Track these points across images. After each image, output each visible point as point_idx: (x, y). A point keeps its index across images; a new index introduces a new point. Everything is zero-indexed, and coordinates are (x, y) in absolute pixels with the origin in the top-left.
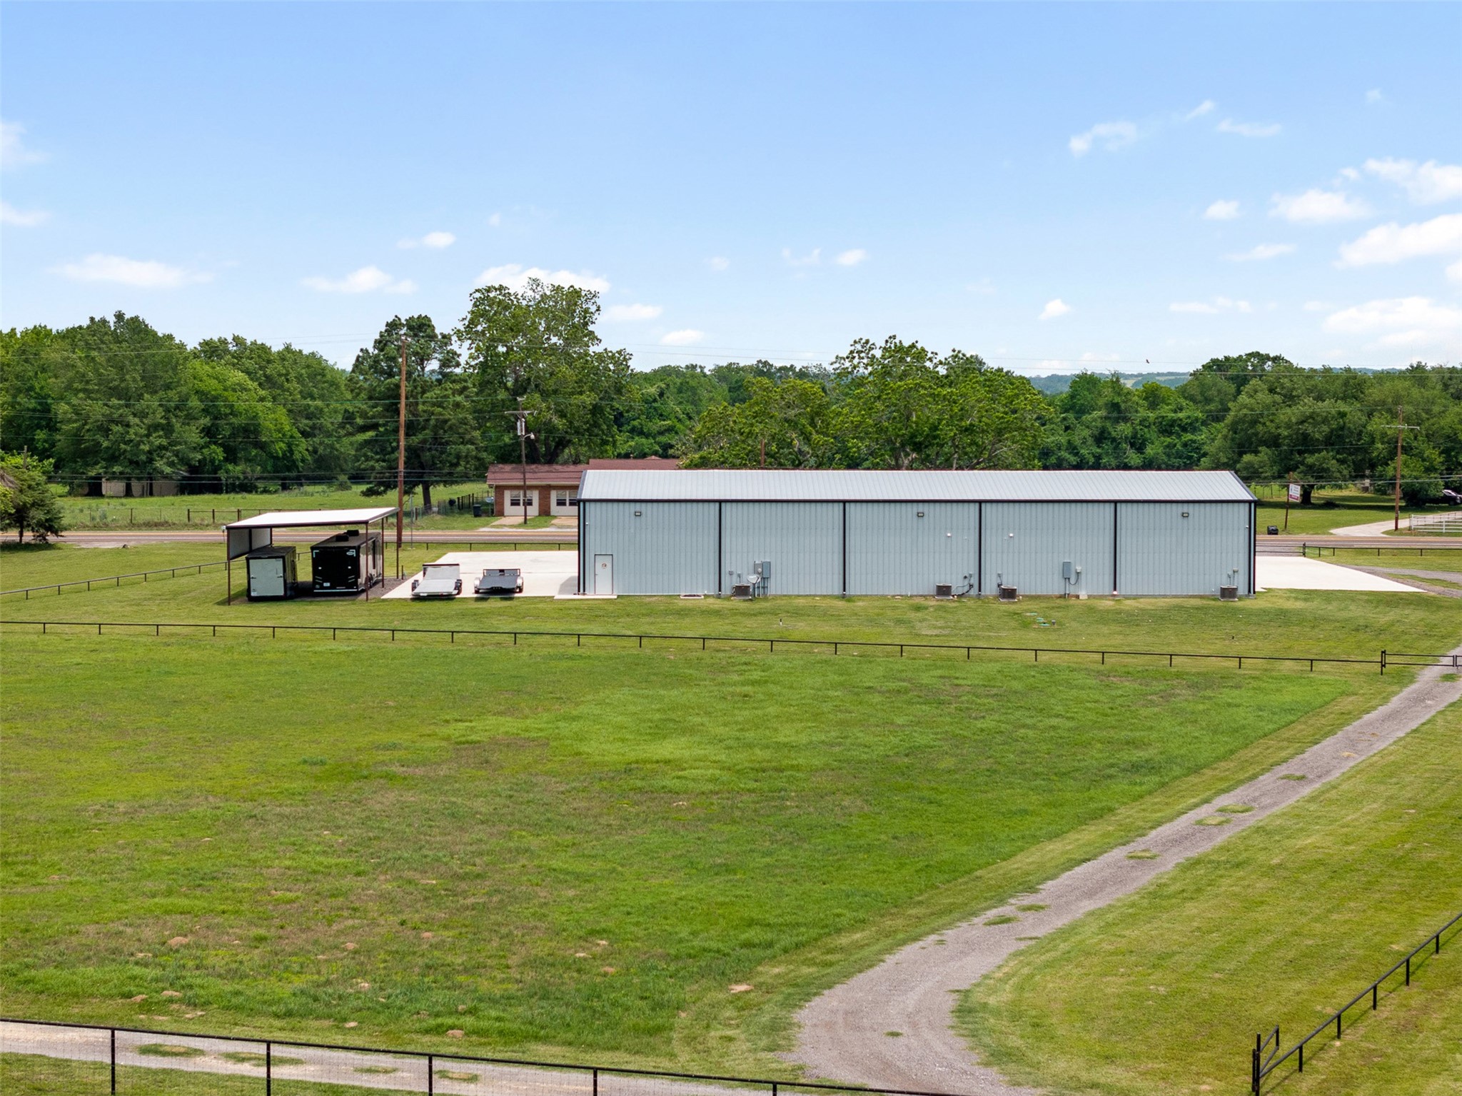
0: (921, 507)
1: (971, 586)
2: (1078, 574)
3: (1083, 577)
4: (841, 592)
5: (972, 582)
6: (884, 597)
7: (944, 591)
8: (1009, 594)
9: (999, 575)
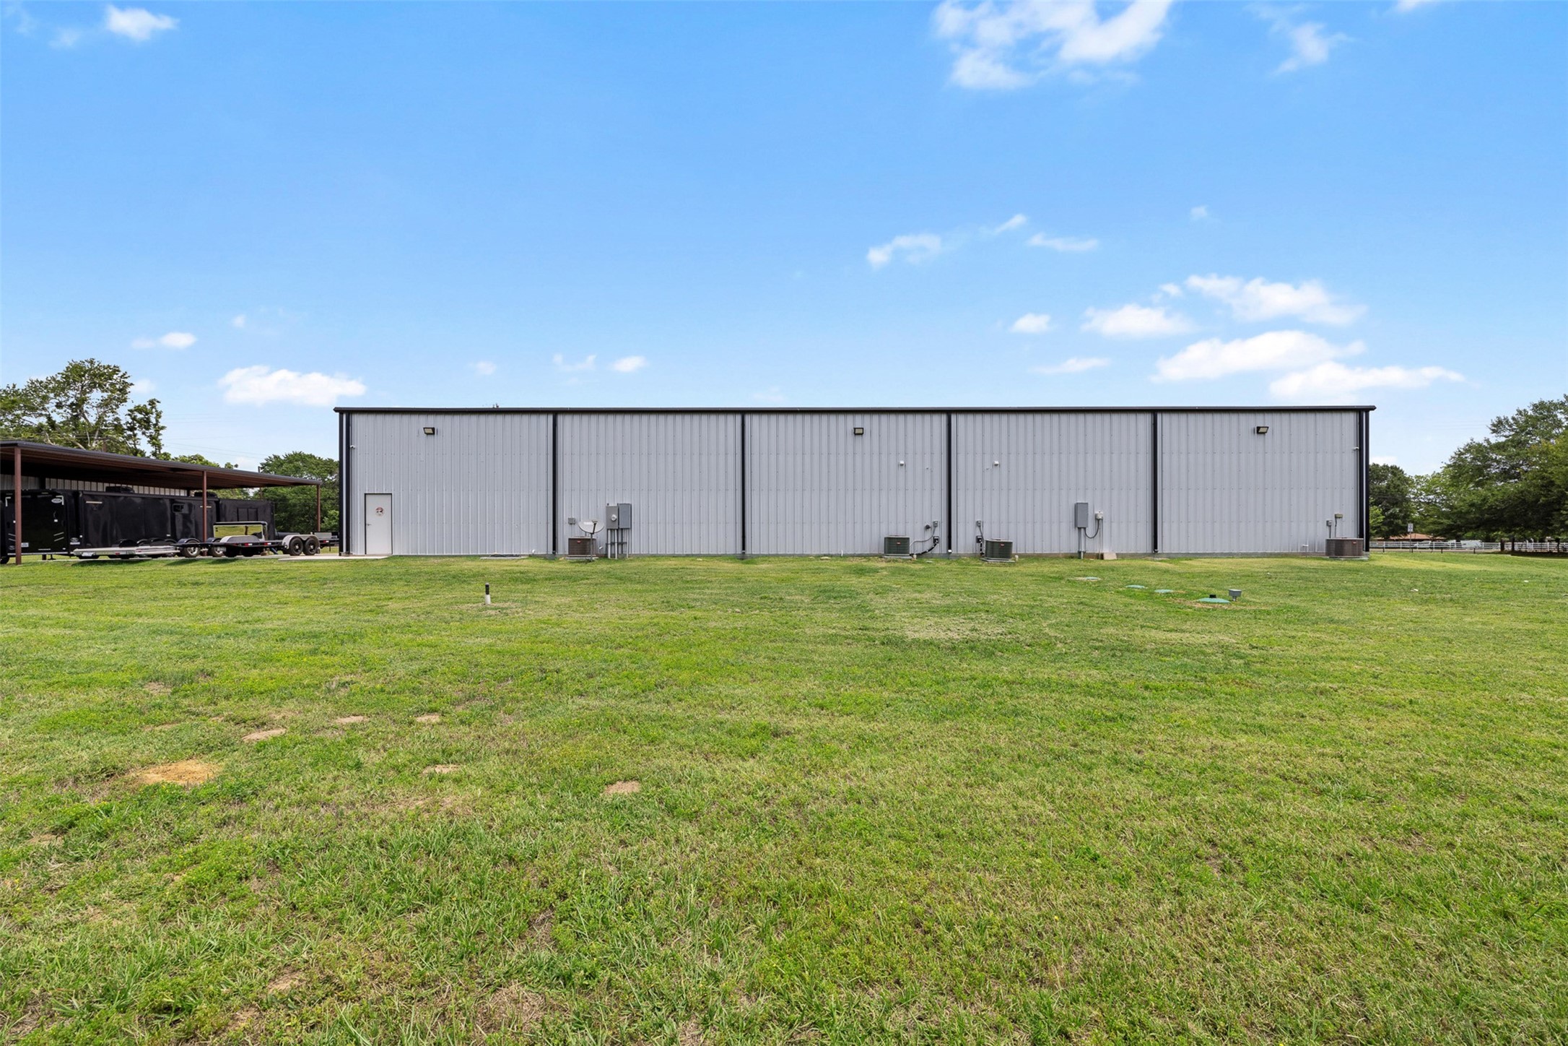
0: (859, 421)
1: (935, 541)
2: (1098, 521)
3: (1105, 526)
4: (739, 551)
5: (937, 534)
6: (803, 557)
7: (896, 546)
8: (1001, 550)
9: (979, 525)
